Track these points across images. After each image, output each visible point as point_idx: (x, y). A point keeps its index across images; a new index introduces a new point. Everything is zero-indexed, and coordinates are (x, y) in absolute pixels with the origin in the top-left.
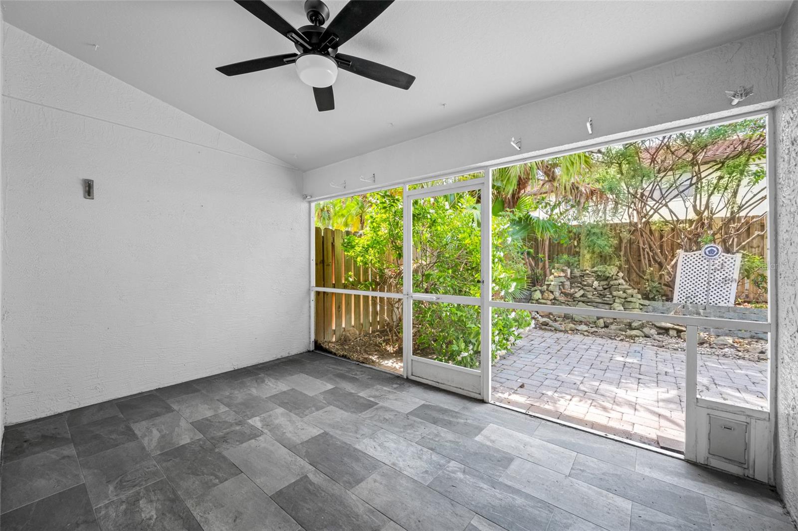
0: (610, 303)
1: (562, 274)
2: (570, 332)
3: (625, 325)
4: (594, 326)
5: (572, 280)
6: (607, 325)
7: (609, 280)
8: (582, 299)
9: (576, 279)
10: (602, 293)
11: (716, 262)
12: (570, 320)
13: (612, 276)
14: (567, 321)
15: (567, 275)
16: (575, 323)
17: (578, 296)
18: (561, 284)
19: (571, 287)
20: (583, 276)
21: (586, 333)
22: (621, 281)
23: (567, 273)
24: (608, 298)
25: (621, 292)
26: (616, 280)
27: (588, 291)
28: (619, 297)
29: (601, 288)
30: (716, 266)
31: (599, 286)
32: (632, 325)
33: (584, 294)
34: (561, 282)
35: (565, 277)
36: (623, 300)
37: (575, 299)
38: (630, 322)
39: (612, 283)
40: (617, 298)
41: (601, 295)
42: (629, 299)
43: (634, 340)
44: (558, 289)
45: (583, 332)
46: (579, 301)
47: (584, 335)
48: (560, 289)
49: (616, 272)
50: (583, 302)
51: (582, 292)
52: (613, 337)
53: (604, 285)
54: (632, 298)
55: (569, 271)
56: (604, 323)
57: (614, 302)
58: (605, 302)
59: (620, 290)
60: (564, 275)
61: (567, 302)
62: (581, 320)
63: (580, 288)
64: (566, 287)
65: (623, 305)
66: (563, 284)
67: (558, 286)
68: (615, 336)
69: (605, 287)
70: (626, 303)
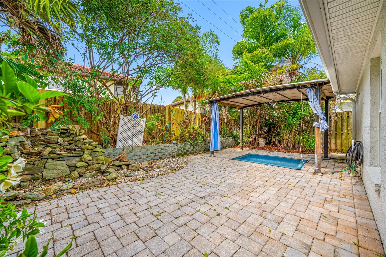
0: (81, 155)
1: (21, 134)
2: (54, 196)
3: (95, 170)
4: (70, 179)
5: (33, 139)
6: (82, 175)
7: (72, 136)
8: (52, 156)
9: (37, 138)
10: (68, 147)
11: (136, 122)
12: (40, 180)
13: (76, 132)
14: (37, 183)
15: (27, 134)
16: (48, 182)
17: (46, 154)
18: (20, 144)
19: (33, 146)
20: (46, 134)
21: (73, 191)
22: (85, 137)
23: (27, 132)
24: (78, 151)
25: (87, 145)
26: (79, 135)
27: (55, 148)
28: (87, 149)
29: (66, 143)
30: (136, 125)
31: (64, 142)
32: (102, 169)
33: (51, 151)
34: (20, 142)
35: (24, 136)
36: (90, 151)
37: (43, 157)
38: (99, 168)
39: (77, 138)
40: (85, 150)
41: (68, 149)
42: (95, 150)
43: (116, 182)
44: (16, 149)
45: (69, 191)
46: (47, 159)
47: (72, 193)
48: (18, 149)
49: (79, 130)
50: (53, 159)
51: (49, 149)
52: (99, 185)
53: (68, 141)
54: (97, 149)
55: (29, 130)
56: (79, 173)
57: (84, 153)
58: (76, 155)
59: (85, 143)
60: (23, 134)
61: (32, 163)
62: (53, 177)
63: (44, 146)
64: (28, 146)
65: (90, 155)
66: (22, 144)
67: (16, 147)
68: (100, 184)
69: (70, 142)
70: (92, 153)
